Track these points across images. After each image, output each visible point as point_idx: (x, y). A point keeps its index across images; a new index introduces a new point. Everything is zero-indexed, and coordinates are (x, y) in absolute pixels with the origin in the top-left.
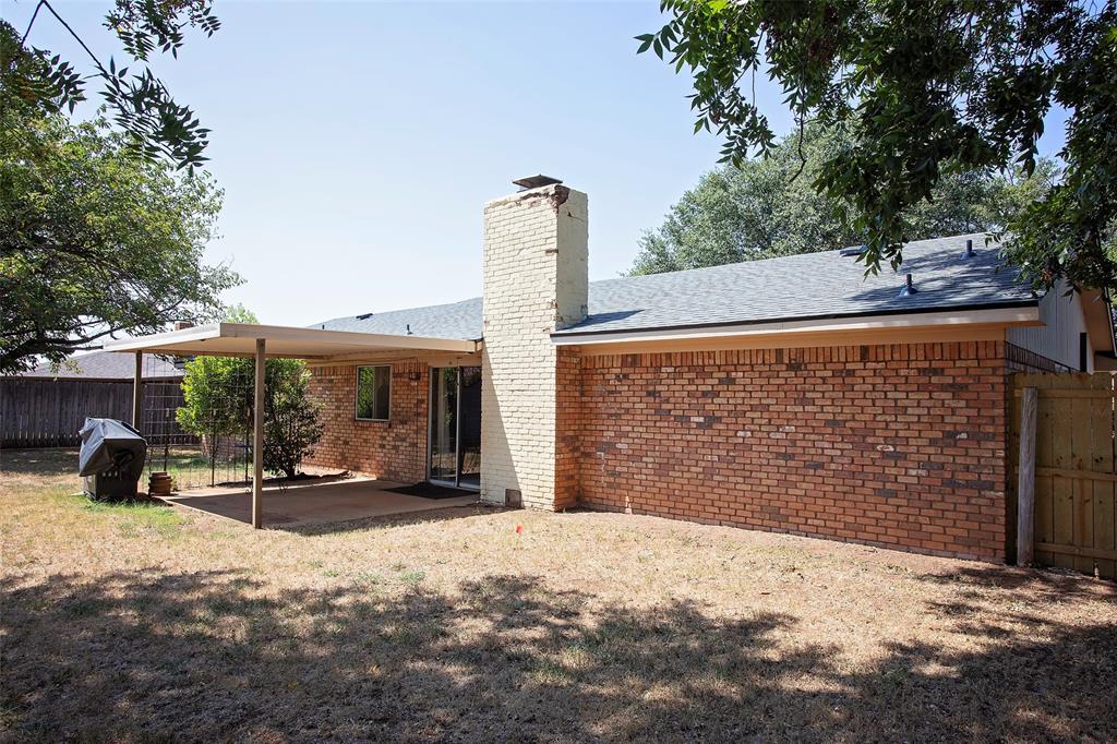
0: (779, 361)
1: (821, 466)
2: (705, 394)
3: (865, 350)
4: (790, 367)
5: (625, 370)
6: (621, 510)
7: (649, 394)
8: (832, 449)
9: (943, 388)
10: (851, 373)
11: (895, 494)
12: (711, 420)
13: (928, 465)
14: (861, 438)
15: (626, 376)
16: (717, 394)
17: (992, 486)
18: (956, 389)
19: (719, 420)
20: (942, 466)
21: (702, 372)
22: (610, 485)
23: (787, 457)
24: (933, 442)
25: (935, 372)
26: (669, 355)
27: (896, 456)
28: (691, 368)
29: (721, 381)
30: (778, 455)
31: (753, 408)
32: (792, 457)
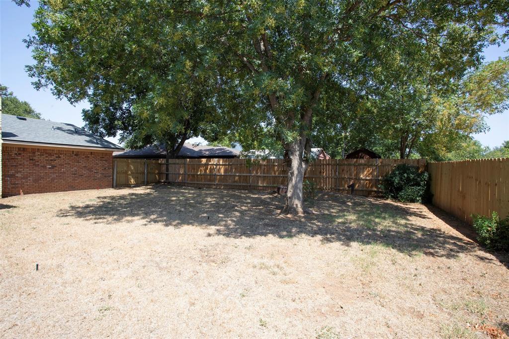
0: (73, 153)
1: (82, 175)
2: (52, 160)
3: (91, 153)
4: (75, 155)
5: (20, 152)
6: (19, 194)
7: (31, 160)
8: (85, 172)
9: (104, 160)
10: (88, 157)
11: (96, 179)
12: (53, 167)
13: (102, 174)
14: (90, 169)
15: (19, 154)
16: (55, 160)
17: (110, 176)
18: (106, 161)
19: (56, 167)
20: (104, 174)
21: (50, 155)
22: (13, 188)
23: (74, 174)
24: (103, 170)
25: (103, 158)
26: (38, 149)
27: (97, 172)
28: (46, 153)
29: (57, 157)
30: (73, 174)
31: (66, 164)
32: (76, 174)
